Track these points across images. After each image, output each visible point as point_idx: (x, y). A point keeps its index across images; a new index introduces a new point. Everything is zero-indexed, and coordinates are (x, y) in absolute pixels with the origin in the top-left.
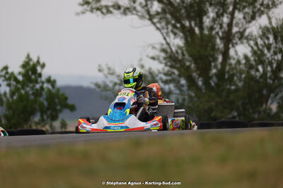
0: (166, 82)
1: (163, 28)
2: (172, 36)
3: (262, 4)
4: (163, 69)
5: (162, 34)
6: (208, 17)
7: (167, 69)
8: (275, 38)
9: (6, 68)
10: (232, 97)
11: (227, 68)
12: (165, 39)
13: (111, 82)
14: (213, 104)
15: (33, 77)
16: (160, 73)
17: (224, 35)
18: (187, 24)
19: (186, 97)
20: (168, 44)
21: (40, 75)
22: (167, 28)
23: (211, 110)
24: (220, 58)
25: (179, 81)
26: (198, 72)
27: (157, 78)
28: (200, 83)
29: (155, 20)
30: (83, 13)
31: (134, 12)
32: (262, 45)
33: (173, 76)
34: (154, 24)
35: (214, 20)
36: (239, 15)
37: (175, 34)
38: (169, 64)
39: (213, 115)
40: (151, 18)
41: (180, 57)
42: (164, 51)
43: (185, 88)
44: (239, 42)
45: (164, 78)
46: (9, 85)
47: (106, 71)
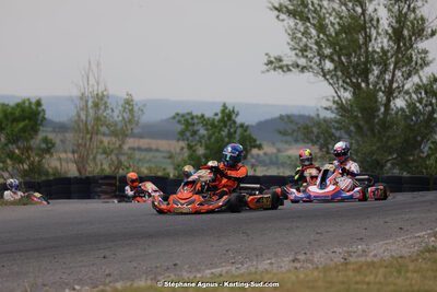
0: (337, 129)
1: (335, 84)
2: (342, 90)
3: (416, 64)
5: (334, 88)
6: (373, 74)
7: (338, 117)
8: (426, 93)
9: (203, 116)
10: (390, 143)
11: (389, 117)
12: (336, 92)
14: (374, 148)
15: (229, 123)
16: (332, 120)
17: (386, 90)
18: (355, 81)
20: (339, 97)
21: (235, 122)
22: (338, 84)
23: (372, 153)
24: (382, 109)
25: (349, 128)
26: (364, 121)
27: (330, 125)
28: (365, 128)
29: (328, 77)
30: (268, 71)
31: (311, 70)
32: (415, 99)
33: (343, 124)
34: (327, 80)
35: (378, 77)
36: (398, 74)
37: (345, 89)
38: (340, 113)
39: (374, 157)
40: (324, 76)
41: (349, 108)
42: (334, 102)
44: (398, 96)
45: (336, 125)
46: (207, 130)
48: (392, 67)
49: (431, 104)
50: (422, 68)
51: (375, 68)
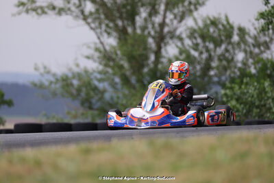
0: (100, 80)
1: (97, 28)
2: (105, 35)
4: (97, 68)
5: (96, 33)
6: (140, 17)
7: (101, 68)
8: (203, 37)
11: (160, 66)
12: (99, 38)
13: (47, 80)
16: (94, 71)
17: (157, 35)
18: (120, 23)
19: (121, 95)
20: (102, 43)
22: (101, 28)
24: (152, 57)
25: (113, 80)
26: (132, 71)
27: (92, 77)
28: (133, 80)
29: (90, 20)
30: (19, 13)
31: (69, 12)
32: (188, 45)
33: (107, 75)
34: (89, 24)
35: (146, 20)
37: (109, 34)
38: (103, 62)
40: (85, 18)
41: (114, 56)
42: (97, 50)
43: (119, 86)
44: (170, 42)
45: (99, 76)
47: (42, 70)
48: (162, 7)
49: (208, 50)
50: (196, 9)
51: (142, 10)
